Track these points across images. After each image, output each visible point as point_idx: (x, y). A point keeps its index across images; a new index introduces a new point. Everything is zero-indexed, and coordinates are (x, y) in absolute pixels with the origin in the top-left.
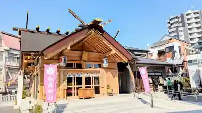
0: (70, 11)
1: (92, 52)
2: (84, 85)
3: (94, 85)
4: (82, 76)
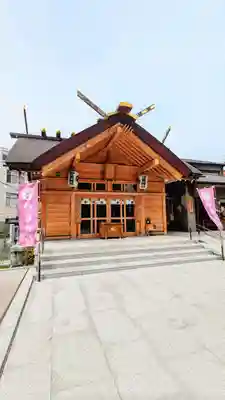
0: (80, 95)
1: (120, 164)
2: (109, 218)
3: (125, 218)
4: (105, 203)
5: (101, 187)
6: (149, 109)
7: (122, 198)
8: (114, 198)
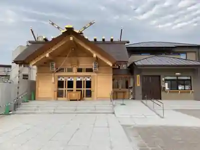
2: (75, 89)
3: (85, 89)
4: (72, 80)
5: (70, 70)
6: (91, 24)
7: (84, 76)
8: (79, 77)
